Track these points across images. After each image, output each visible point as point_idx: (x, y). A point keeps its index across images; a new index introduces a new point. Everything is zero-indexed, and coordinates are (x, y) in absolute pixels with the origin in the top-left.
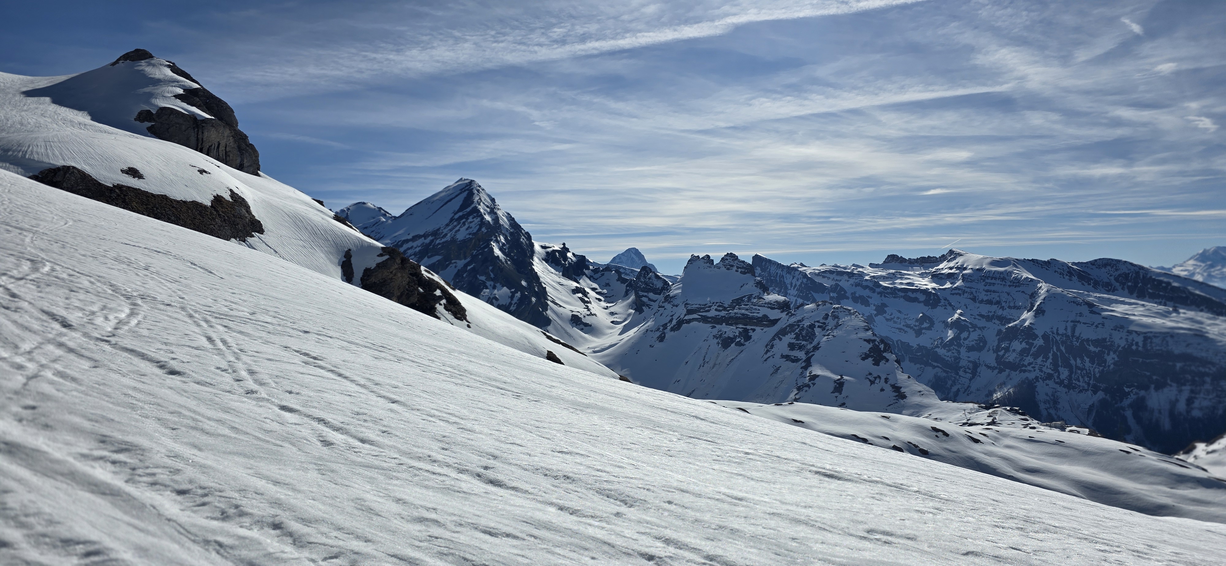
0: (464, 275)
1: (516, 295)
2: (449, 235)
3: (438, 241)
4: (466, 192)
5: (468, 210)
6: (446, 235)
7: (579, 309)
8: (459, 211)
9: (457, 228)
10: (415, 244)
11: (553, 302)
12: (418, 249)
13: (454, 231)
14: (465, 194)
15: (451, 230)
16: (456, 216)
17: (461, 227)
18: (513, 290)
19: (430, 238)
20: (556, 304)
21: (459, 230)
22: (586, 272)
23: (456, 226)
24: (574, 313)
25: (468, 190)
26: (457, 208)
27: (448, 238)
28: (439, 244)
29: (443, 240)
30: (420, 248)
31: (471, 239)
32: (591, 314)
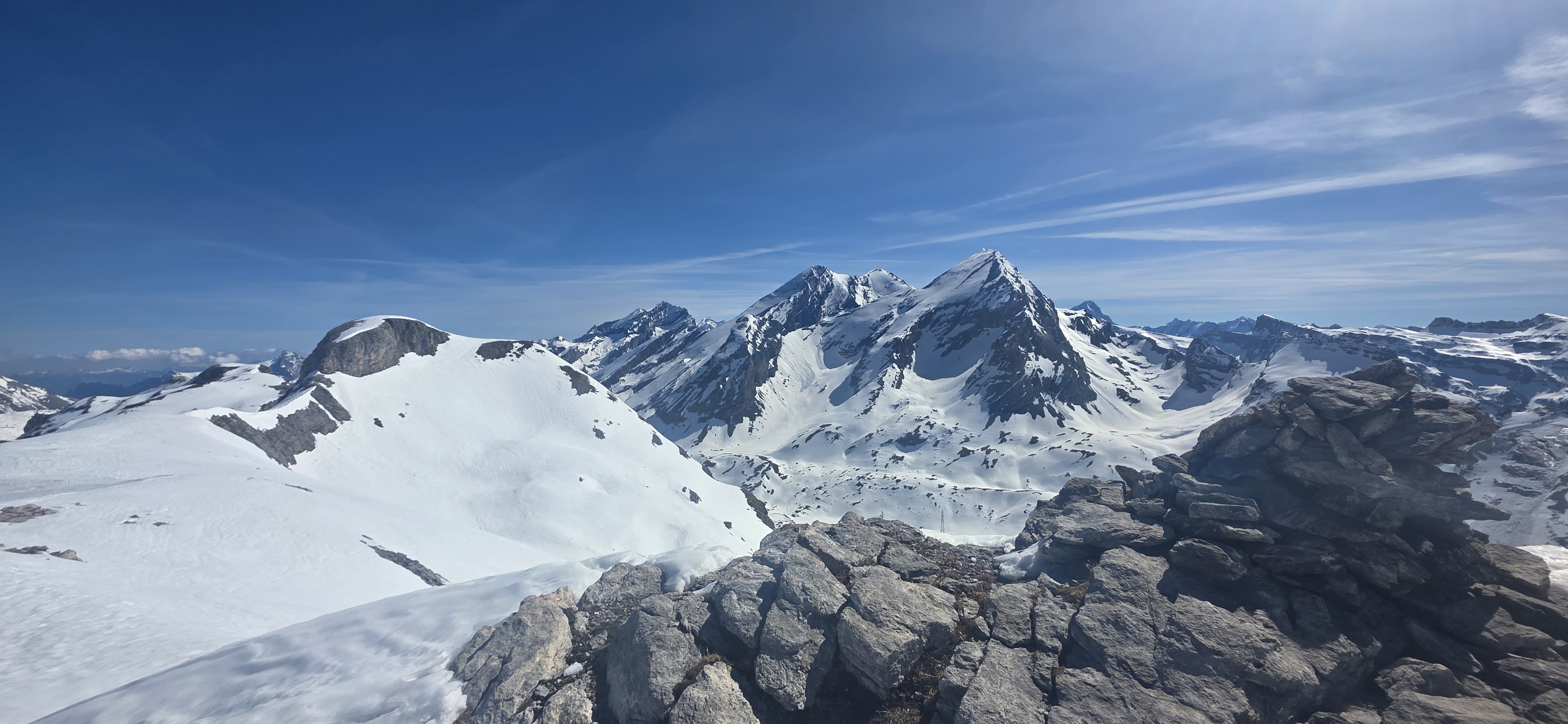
0: (1005, 346)
1: (1060, 367)
2: (981, 304)
3: (970, 310)
4: (992, 262)
5: (997, 279)
6: (978, 303)
7: (1121, 381)
8: (987, 281)
9: (988, 297)
10: (947, 312)
11: (1092, 373)
12: (950, 317)
13: (985, 300)
14: (990, 265)
15: (982, 299)
16: (986, 286)
17: (991, 296)
18: (1056, 362)
19: (962, 306)
20: (1097, 376)
21: (990, 299)
22: (1113, 339)
23: (987, 296)
24: (1118, 387)
25: (992, 260)
26: (985, 278)
27: (980, 306)
28: (971, 312)
29: (975, 309)
30: (952, 316)
31: (1004, 308)
32: (1136, 389)
